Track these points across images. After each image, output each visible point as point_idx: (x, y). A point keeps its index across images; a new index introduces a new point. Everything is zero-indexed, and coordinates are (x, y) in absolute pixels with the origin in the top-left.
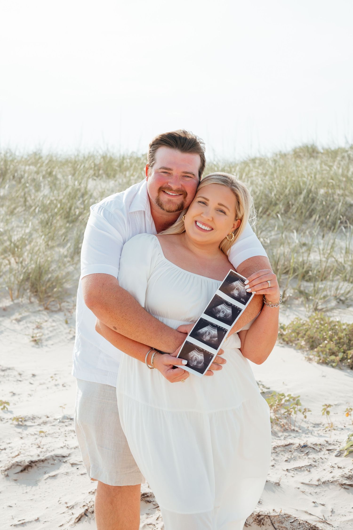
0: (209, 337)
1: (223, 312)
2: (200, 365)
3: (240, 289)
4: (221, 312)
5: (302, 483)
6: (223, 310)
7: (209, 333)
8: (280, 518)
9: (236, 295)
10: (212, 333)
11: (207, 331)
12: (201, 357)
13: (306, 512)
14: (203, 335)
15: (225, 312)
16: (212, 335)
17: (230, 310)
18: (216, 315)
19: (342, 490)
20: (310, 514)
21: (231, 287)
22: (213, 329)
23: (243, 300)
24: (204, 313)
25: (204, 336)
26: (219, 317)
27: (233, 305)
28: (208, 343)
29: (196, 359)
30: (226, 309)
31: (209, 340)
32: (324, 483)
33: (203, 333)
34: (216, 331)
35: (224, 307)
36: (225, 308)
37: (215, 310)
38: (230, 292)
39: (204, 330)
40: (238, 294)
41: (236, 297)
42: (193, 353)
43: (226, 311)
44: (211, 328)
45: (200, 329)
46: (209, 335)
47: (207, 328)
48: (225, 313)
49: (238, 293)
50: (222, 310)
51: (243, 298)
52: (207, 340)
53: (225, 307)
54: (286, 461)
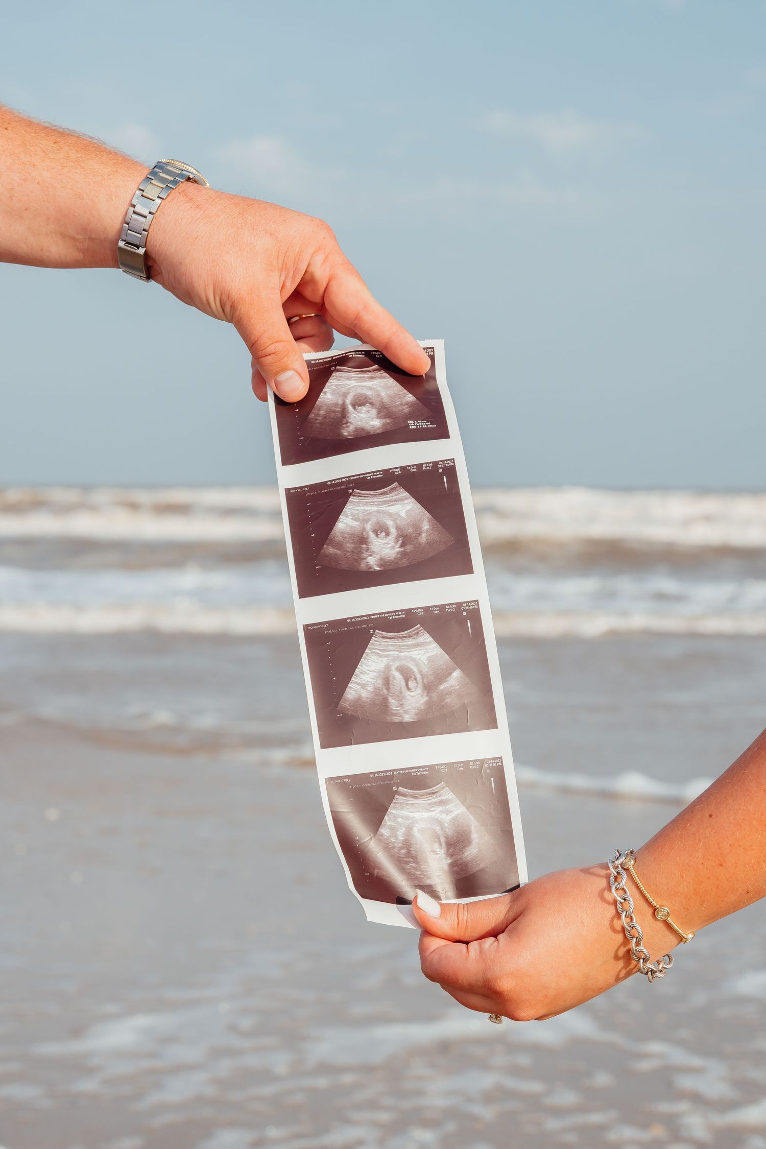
0: (419, 690)
1: (381, 529)
3: (369, 393)
4: (372, 535)
6: (374, 520)
7: (407, 675)
9: (373, 426)
10: (417, 665)
11: (388, 668)
12: (448, 812)
14: (385, 699)
15: (390, 523)
16: (425, 670)
17: (402, 500)
18: (363, 566)
21: (325, 417)
22: (410, 642)
23: (423, 424)
24: (302, 595)
25: (393, 703)
26: (383, 562)
27: (398, 472)
30: (384, 508)
31: (429, 705)
33: (377, 691)
34: (428, 643)
35: (366, 504)
36: (374, 508)
37: (339, 545)
38: (341, 435)
39: (373, 675)
40: (379, 417)
41: (379, 431)
42: (396, 817)
43: (391, 515)
44: (391, 642)
45: (348, 680)
46: (411, 684)
47: (374, 658)
48: (393, 531)
49: (374, 412)
50: (368, 527)
51: (413, 416)
52: (419, 712)
53: (373, 504)
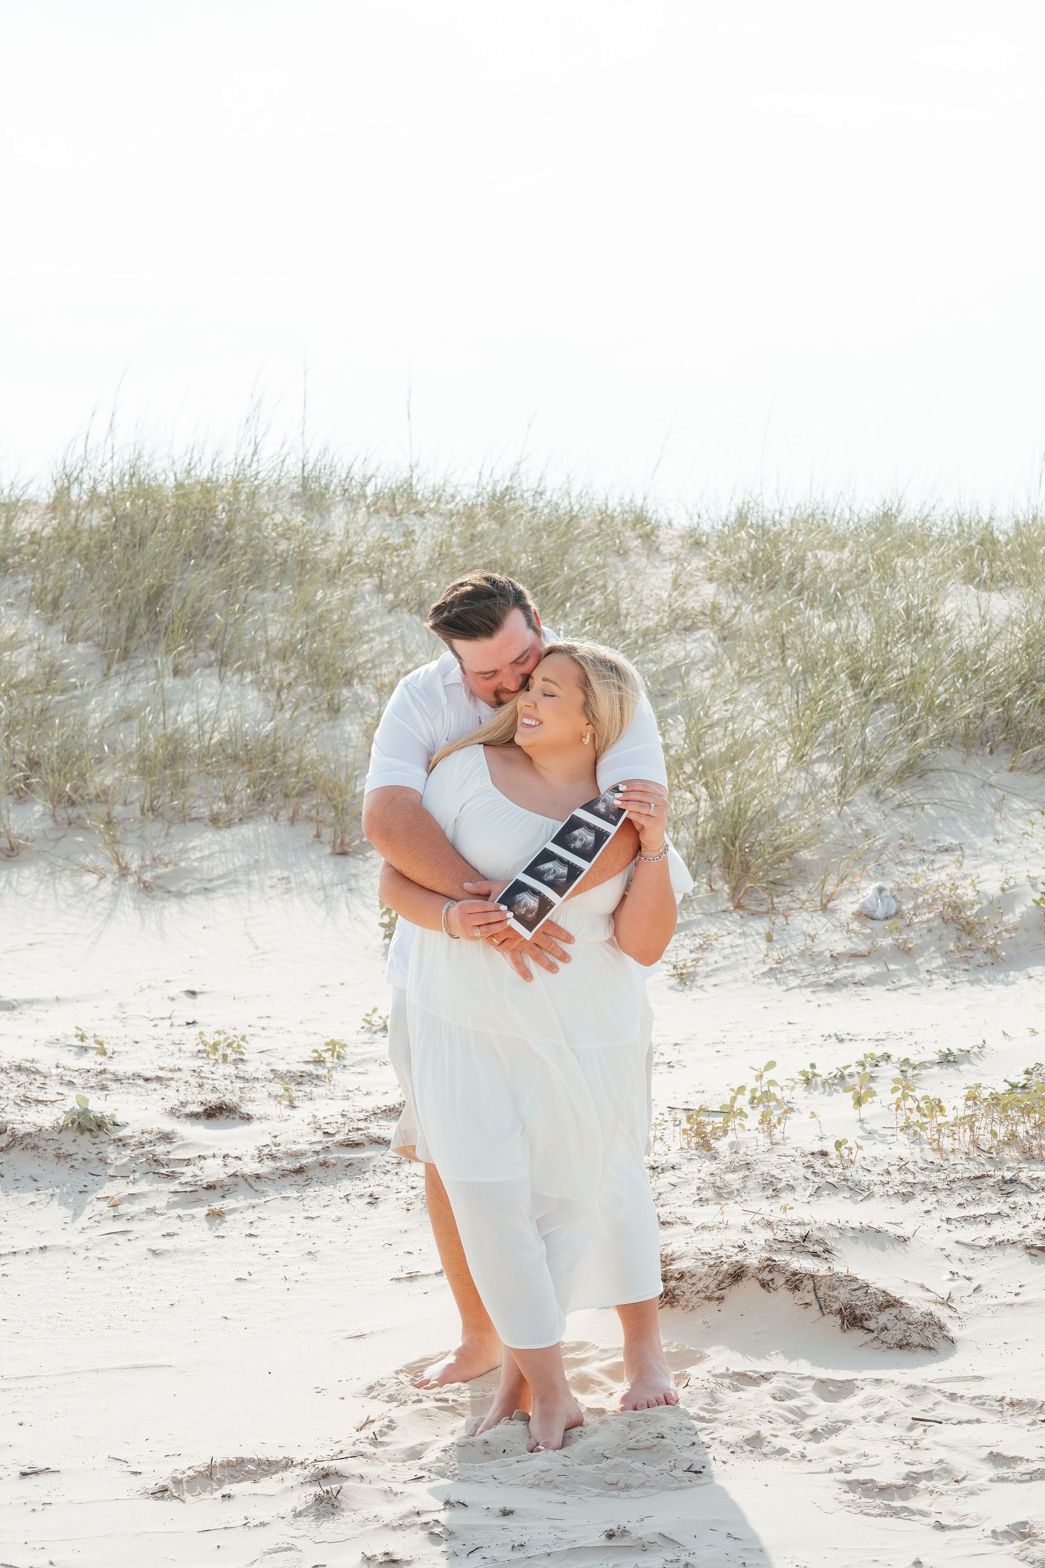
1: (581, 840)
2: (530, 916)
4: (578, 840)
5: (957, 1242)
7: (554, 871)
8: (834, 1282)
10: (559, 871)
11: (552, 867)
12: (535, 904)
13: (922, 1286)
15: (584, 840)
17: (592, 836)
18: (569, 845)
19: (1026, 1257)
20: (928, 1290)
22: (562, 866)
25: (546, 875)
26: (574, 847)
27: (597, 828)
28: (551, 884)
29: (525, 905)
31: (553, 880)
32: (999, 1243)
33: (545, 870)
34: (566, 869)
36: (585, 834)
37: (570, 837)
39: (548, 866)
41: (602, 814)
42: (523, 896)
43: (587, 838)
44: (558, 863)
45: (542, 864)
46: (554, 874)
47: (551, 864)
48: (583, 842)
50: (580, 837)
52: (550, 880)
53: (586, 832)
54: (960, 1205)
